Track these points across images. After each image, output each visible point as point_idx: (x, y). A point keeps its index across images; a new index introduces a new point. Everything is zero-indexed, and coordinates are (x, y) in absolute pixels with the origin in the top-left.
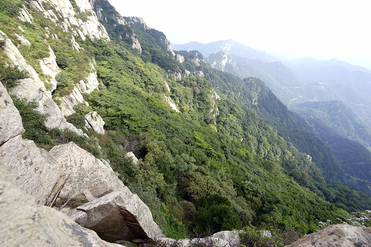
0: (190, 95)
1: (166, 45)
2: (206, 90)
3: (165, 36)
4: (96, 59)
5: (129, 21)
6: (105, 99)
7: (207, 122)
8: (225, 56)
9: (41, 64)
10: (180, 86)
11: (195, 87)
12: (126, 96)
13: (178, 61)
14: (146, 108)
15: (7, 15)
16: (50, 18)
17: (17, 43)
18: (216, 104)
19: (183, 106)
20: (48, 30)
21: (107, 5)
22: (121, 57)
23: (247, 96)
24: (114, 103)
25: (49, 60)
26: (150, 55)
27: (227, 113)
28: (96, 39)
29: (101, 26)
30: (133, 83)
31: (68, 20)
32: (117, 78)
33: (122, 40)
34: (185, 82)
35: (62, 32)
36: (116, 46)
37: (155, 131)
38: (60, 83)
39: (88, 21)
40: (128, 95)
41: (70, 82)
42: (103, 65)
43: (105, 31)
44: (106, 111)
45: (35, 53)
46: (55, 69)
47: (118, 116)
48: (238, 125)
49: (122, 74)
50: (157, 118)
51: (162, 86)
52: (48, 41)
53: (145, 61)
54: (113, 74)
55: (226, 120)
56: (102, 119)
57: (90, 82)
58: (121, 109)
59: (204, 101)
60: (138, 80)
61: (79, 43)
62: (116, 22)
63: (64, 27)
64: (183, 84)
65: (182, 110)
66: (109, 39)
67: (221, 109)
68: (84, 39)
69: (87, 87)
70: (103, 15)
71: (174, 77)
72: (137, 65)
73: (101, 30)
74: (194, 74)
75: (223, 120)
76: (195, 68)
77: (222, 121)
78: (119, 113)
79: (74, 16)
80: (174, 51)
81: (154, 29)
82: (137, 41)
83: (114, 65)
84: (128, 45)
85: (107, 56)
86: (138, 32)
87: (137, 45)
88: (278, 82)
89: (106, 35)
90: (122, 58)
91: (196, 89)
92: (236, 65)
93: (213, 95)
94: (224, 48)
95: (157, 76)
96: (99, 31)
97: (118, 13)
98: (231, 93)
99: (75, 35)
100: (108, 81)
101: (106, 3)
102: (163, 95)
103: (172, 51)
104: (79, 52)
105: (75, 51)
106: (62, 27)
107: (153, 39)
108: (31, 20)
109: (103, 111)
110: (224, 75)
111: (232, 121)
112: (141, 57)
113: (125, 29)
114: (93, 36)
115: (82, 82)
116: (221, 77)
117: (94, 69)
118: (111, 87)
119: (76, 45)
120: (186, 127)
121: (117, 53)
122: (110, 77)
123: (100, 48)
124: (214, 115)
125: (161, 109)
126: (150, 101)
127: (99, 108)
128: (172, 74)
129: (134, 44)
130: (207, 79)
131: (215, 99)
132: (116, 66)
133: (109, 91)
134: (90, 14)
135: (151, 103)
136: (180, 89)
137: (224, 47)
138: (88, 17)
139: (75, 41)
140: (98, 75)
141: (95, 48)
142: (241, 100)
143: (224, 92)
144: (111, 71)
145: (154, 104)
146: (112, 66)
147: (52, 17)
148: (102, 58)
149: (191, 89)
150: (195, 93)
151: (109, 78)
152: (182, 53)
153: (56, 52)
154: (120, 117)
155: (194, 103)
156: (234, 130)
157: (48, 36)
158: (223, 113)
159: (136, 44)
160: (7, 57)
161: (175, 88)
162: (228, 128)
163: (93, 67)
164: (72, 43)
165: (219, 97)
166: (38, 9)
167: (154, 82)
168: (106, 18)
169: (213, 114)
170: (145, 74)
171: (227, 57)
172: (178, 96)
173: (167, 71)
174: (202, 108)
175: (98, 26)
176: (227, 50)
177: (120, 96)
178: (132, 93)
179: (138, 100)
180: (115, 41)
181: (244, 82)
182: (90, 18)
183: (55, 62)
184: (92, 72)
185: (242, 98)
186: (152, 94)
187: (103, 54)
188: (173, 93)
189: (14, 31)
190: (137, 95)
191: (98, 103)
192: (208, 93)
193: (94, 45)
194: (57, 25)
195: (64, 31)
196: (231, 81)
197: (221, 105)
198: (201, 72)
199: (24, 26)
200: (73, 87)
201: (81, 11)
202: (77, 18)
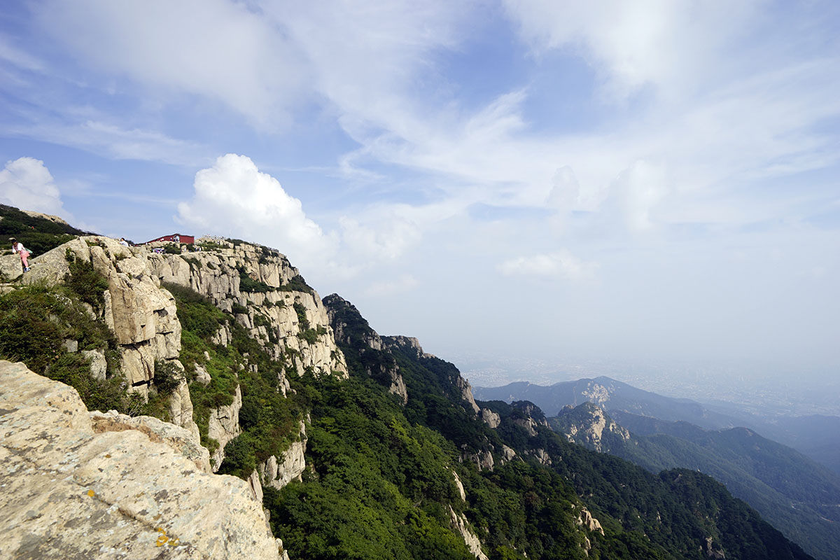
0: (517, 512)
1: (460, 388)
2: (559, 501)
3: (457, 370)
4: (313, 414)
5: (389, 344)
6: (310, 506)
8: (597, 413)
9: (212, 417)
10: (490, 487)
11: (531, 492)
12: (359, 503)
13: (485, 425)
14: (402, 544)
16: (258, 338)
17: (191, 375)
18: (592, 545)
19: (501, 545)
20: (247, 357)
21: (355, 318)
22: (363, 411)
23: (686, 528)
24: (327, 521)
25: (228, 411)
26: (425, 410)
28: (322, 374)
29: (337, 352)
30: (380, 471)
31: (285, 342)
32: (347, 458)
33: (371, 377)
34: (502, 477)
35: (268, 361)
36: (358, 389)
38: (229, 460)
39: (318, 344)
40: (363, 501)
41: (250, 457)
42: (323, 426)
43: (343, 360)
44: (303, 541)
45: (210, 396)
46: (231, 429)
47: (332, 558)
49: (359, 447)
51: (446, 485)
52: (240, 375)
53: (412, 421)
54: (340, 448)
57: (289, 463)
58: (340, 539)
59: (557, 534)
60: (392, 464)
61: (291, 381)
62: (368, 344)
63: (274, 352)
64: (497, 481)
65: (495, 558)
66: (346, 375)
68: (301, 372)
69: (278, 473)
70: (345, 333)
71: (476, 463)
72: (393, 429)
73: (336, 359)
74: (524, 457)
76: (525, 441)
78: (333, 550)
79: (296, 334)
80: (477, 402)
81: (436, 358)
82: (400, 381)
83: (346, 427)
84: (381, 387)
85: (337, 407)
86: (404, 363)
87: (399, 388)
88: (768, 487)
89: (343, 367)
90: (365, 413)
91: (531, 496)
92: (631, 437)
93: (580, 518)
94: (592, 397)
95: (435, 458)
96: (332, 359)
97: (372, 330)
98: (633, 514)
99: (288, 366)
101: (354, 315)
102: (448, 510)
103: (472, 401)
104: (285, 397)
105: (280, 396)
106: (271, 353)
107: (434, 376)
108: (228, 341)
109: (299, 538)
110: (603, 462)
112: (405, 413)
113: (380, 358)
114: (320, 368)
115: (273, 459)
116: (595, 465)
117: (304, 433)
118: (329, 477)
119: (284, 384)
121: (357, 401)
122: (331, 453)
123: (327, 392)
125: (441, 551)
126: (415, 522)
127: (290, 532)
128: (472, 454)
129: (393, 385)
130: (560, 472)
131: (589, 529)
132: (350, 430)
133: (322, 488)
134: (323, 332)
135: (415, 528)
136: (490, 495)
137: (591, 393)
138: (319, 336)
139: (284, 376)
140: (309, 446)
141: (316, 391)
142: (669, 537)
143: (612, 511)
144: (338, 441)
145: (424, 533)
146: (342, 428)
147: (262, 337)
148: (326, 411)
149: (518, 496)
150: (529, 507)
151: (328, 456)
152: (495, 406)
153: (245, 395)
155: (530, 537)
157: (242, 367)
159: (397, 385)
161: (479, 492)
163: (303, 430)
164: (279, 380)
165: (598, 525)
166: (245, 325)
167: (427, 473)
168: (349, 338)
170: (410, 450)
171: (602, 416)
172: (485, 514)
173: (459, 448)
174: (552, 555)
175: (333, 352)
176: (600, 400)
177: (344, 501)
178: (373, 495)
179: (386, 517)
180: (357, 378)
181: (662, 484)
182: (323, 338)
183: (237, 415)
184: (298, 441)
185: (669, 531)
186: (422, 503)
187: (329, 404)
188: (472, 506)
189: (196, 359)
190: (385, 503)
191: (292, 516)
192: (565, 509)
193: (316, 385)
194: (264, 349)
195: (272, 359)
196: (625, 479)
197: (610, 551)
198: (542, 452)
199: (214, 351)
200: (253, 470)
201: (310, 328)
202: (300, 339)
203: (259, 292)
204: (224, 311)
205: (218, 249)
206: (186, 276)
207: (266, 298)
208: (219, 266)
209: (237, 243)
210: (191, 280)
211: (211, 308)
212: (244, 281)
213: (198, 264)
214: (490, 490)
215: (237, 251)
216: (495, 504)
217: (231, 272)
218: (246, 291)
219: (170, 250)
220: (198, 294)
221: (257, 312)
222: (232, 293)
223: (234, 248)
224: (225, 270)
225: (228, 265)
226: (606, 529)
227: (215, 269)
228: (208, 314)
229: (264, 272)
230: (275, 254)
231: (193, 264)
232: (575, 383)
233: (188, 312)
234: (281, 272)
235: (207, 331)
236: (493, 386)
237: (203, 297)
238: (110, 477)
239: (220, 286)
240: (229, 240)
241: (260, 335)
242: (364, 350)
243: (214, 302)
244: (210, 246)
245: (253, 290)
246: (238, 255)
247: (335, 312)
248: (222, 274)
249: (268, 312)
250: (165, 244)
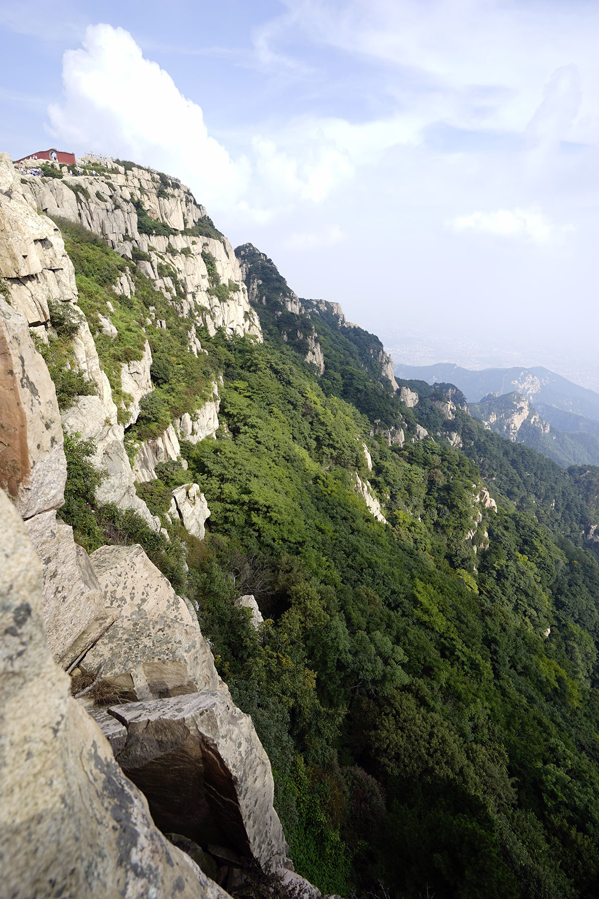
0: (419, 485)
1: (381, 363)
2: (462, 481)
3: (381, 344)
4: (226, 375)
5: (308, 308)
6: (223, 460)
7: (453, 561)
8: (522, 404)
9: (123, 371)
10: (397, 461)
11: (436, 469)
13: (401, 403)
14: (308, 499)
15: (97, 282)
16: (164, 291)
17: (96, 328)
18: (483, 519)
19: (399, 509)
20: (153, 311)
21: (271, 275)
22: (277, 377)
23: (576, 515)
24: (240, 474)
25: (139, 367)
26: (341, 382)
27: (512, 550)
28: (235, 335)
29: (251, 313)
30: (291, 436)
31: (194, 297)
32: (259, 421)
33: (287, 343)
34: (411, 453)
35: (176, 317)
36: (272, 354)
37: (318, 559)
38: (145, 413)
39: (230, 302)
40: (274, 461)
41: (164, 413)
42: (236, 389)
43: (257, 322)
44: (219, 488)
45: (118, 350)
46: (144, 385)
47: (243, 504)
48: (539, 588)
49: (271, 412)
50: (329, 526)
51: (354, 455)
52: (148, 330)
53: (327, 391)
54: (253, 411)
55: (507, 566)
56: (206, 503)
57: (203, 421)
58: (252, 490)
59: (452, 507)
60: (304, 431)
61: (202, 340)
62: (283, 308)
63: (182, 308)
64: (405, 456)
65: (393, 520)
66: (260, 339)
67: (497, 535)
68: (212, 333)
69: (193, 430)
70: (260, 292)
71: (387, 438)
72: (307, 398)
73: (250, 321)
74: (436, 438)
75: (498, 565)
76: (440, 424)
77: (495, 567)
78: (246, 498)
79: (205, 290)
80: (397, 379)
81: (359, 328)
82: (318, 350)
83: (259, 392)
84: (297, 354)
85: (250, 372)
86: (323, 330)
87: (316, 357)
89: (257, 330)
90: (279, 380)
91: (436, 473)
92: (551, 431)
93: (478, 497)
94: (521, 387)
95: (347, 430)
96: (246, 321)
97: (290, 291)
98: (529, 499)
99: (199, 325)
100: (238, 424)
101: (271, 271)
102: (354, 475)
103: (391, 378)
104: (197, 356)
105: (191, 355)
106: (179, 309)
107: (354, 348)
108: (131, 292)
109: (214, 486)
110: (514, 451)
111: (523, 573)
112: (320, 384)
113: (298, 323)
114: (232, 329)
115: (187, 416)
116: (506, 453)
117: (217, 394)
118: (241, 436)
119: (195, 343)
120: (396, 564)
121: (271, 367)
122: (244, 415)
123: (240, 355)
124: (475, 548)
125: (344, 508)
126: (321, 483)
127: (207, 479)
128: (385, 429)
129: (310, 353)
130: (469, 455)
131: (483, 506)
132: (263, 395)
133: (235, 446)
134: (236, 289)
135: (322, 487)
136: (396, 468)
137: (521, 383)
138: (231, 294)
139: (195, 335)
140: (222, 407)
141: (229, 353)
142: (557, 520)
143: (510, 494)
144: (250, 405)
145: (330, 492)
146: (254, 393)
147: (168, 290)
148: (239, 374)
149: (423, 471)
150: (431, 482)
151: (241, 418)
152: (415, 385)
153: (155, 352)
154: (246, 508)
155: (427, 507)
156: (525, 601)
157: (149, 322)
158: (500, 547)
159: (314, 354)
160: (73, 353)
161: (386, 464)
162: (510, 591)
163: (216, 391)
164: (190, 338)
165: (494, 504)
166: (148, 275)
167: (337, 442)
168: (264, 298)
169: (473, 544)
170: (323, 420)
171: (526, 408)
172: (389, 484)
173: (372, 422)
174: (444, 522)
175: (246, 313)
176: (530, 392)
177: (257, 460)
178: (283, 457)
179: (295, 476)
180: (272, 343)
181: (568, 477)
182: (235, 296)
183: (148, 371)
184: (211, 400)
185: (559, 516)
186: (330, 468)
187: (242, 368)
188: (377, 475)
189: (99, 309)
190: (295, 464)
191: (208, 467)
192: (465, 488)
193: (229, 347)
194: (171, 304)
195: (180, 316)
196: (532, 469)
197: (498, 525)
198: (454, 435)
199: (117, 302)
200: (168, 424)
201: (221, 283)
202: (210, 295)
203: (160, 235)
204: (123, 256)
205: (106, 174)
206: (74, 208)
207: (169, 243)
208: (111, 197)
209: (128, 166)
210: (80, 215)
211: (108, 250)
212: (143, 219)
213: (85, 192)
214: (397, 464)
215: (130, 178)
216: (399, 475)
217: (125, 206)
218: (146, 233)
219: (49, 172)
220: (89, 234)
221: (160, 260)
222: (130, 233)
223: (126, 174)
224: (118, 204)
225: (121, 197)
226: (500, 508)
227: (106, 201)
228: (105, 258)
229: (165, 209)
230: (176, 186)
231: (79, 193)
232: (507, 371)
233: (83, 254)
234: (185, 210)
235: (107, 280)
236: (416, 365)
237: (96, 236)
239: (114, 225)
240: (117, 162)
241: (166, 288)
242: (280, 313)
243: (110, 244)
245: (154, 232)
246: (132, 184)
247: (249, 266)
248: (115, 209)
249: (173, 260)
250: (41, 163)
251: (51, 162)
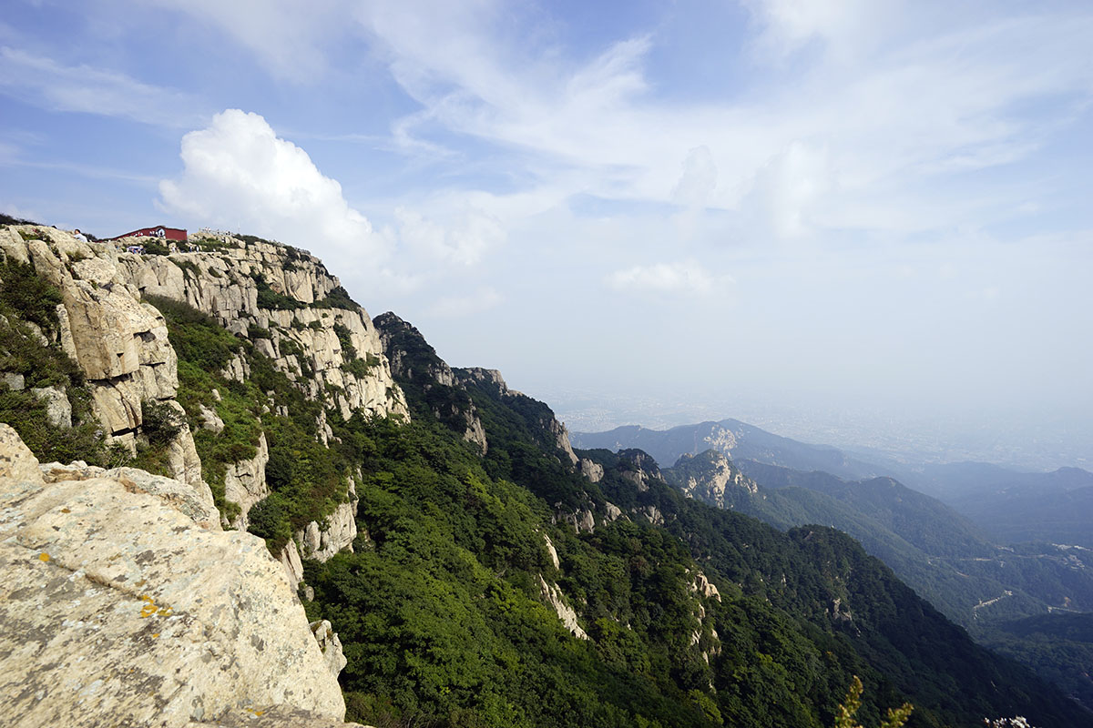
0: (621, 580)
1: (554, 434)
2: (671, 566)
3: (551, 411)
4: (366, 468)
5: (463, 378)
6: (364, 580)
7: (683, 679)
8: (721, 463)
9: (228, 474)
10: (589, 552)
11: (638, 556)
12: (427, 576)
13: (584, 478)
14: (481, 621)
15: (201, 367)
16: (286, 371)
17: (196, 421)
18: (706, 613)
19: (601, 617)
20: (272, 396)
21: (417, 344)
22: (429, 463)
23: (813, 590)
24: (387, 598)
25: (251, 467)
26: (510, 461)
27: (751, 651)
28: (375, 417)
29: (394, 388)
30: (453, 537)
31: (324, 376)
32: (410, 521)
33: (440, 421)
34: (604, 540)
35: (302, 401)
36: (423, 436)
37: (502, 709)
38: (256, 528)
39: (368, 378)
40: (432, 573)
41: (284, 524)
42: (378, 483)
43: (402, 399)
44: (357, 623)
45: (224, 448)
46: (256, 489)
47: (394, 639)
48: (796, 698)
49: (425, 508)
50: (511, 657)
51: (535, 551)
52: (265, 420)
53: (493, 475)
54: (401, 509)
55: (750, 675)
56: (341, 647)
57: (335, 529)
58: (404, 618)
59: (666, 603)
60: (468, 527)
61: (334, 426)
62: (434, 380)
63: (309, 390)
64: (598, 545)
65: (594, 631)
66: (407, 419)
67: (728, 632)
68: (347, 415)
69: (322, 543)
70: (404, 364)
71: (573, 524)
72: (469, 486)
73: (394, 398)
74: (631, 515)
75: (739, 674)
76: (634, 497)
77: (736, 679)
78: (396, 631)
79: (338, 366)
80: (575, 451)
81: (523, 395)
82: (478, 425)
83: (409, 484)
84: (453, 433)
85: (395, 460)
86: (482, 402)
87: (476, 434)
88: (906, 542)
89: (402, 408)
90: (432, 466)
91: (638, 561)
92: (759, 490)
93: (694, 584)
94: (716, 443)
95: (522, 520)
96: (388, 398)
97: (439, 361)
98: (755, 578)
99: (330, 407)
100: (382, 529)
101: (417, 340)
102: (538, 580)
103: (568, 450)
104: (327, 447)
105: (319, 445)
106: (305, 391)
107: (521, 419)
108: (245, 375)
109: (352, 619)
110: (724, 520)
111: (771, 681)
112: (484, 466)
113: (452, 396)
114: (372, 409)
115: (314, 526)
116: (716, 524)
117: (354, 492)
118: (388, 545)
119: (325, 430)
120: (608, 697)
121: (422, 452)
122: (390, 516)
123: (382, 440)
124: (705, 656)
125: (529, 627)
126: (497, 595)
127: (341, 611)
128: (569, 513)
129: (468, 430)
130: (674, 532)
131: (704, 596)
132: (414, 487)
133: (379, 559)
134: (375, 363)
135: (498, 601)
136: (589, 561)
137: (715, 439)
138: (370, 369)
139: (325, 421)
140: (361, 508)
141: (368, 439)
142: (793, 600)
143: (731, 575)
144: (398, 502)
145: (508, 607)
146: (402, 485)
147: (292, 369)
148: (381, 464)
149: (623, 561)
150: (635, 574)
151: (387, 520)
152: (598, 455)
153: (273, 446)
154: (396, 645)
155: (635, 608)
156: (784, 722)
157: (266, 409)
158: (735, 649)
159: (473, 430)
161: (576, 558)
162: (762, 710)
163: (352, 489)
164: (318, 426)
165: (715, 591)
166: (268, 354)
167: (512, 537)
168: (410, 370)
169: (702, 651)
170: (490, 511)
171: (726, 467)
172: (582, 584)
173: (552, 506)
174: (661, 626)
175: (388, 389)
176: (726, 448)
177: (409, 574)
178: (444, 566)
179: (461, 591)
180: (421, 422)
181: (791, 543)
182: (375, 371)
183: (262, 471)
184: (346, 502)
185: (794, 594)
186: (505, 573)
187: (385, 455)
188: (567, 574)
189: (201, 399)
190: (460, 574)
191: (342, 593)
192: (677, 575)
193: (368, 431)
194: (295, 386)
195: (307, 399)
196: (749, 539)
197: (726, 619)
198: (653, 510)
199: (226, 389)
200: (288, 539)
201: (358, 357)
202: (344, 372)
203: (284, 309)
204: (236, 335)
205: (223, 249)
206: (179, 285)
207: (295, 317)
208: (227, 272)
209: (250, 240)
210: (186, 292)
211: (218, 330)
212: (263, 294)
213: (196, 269)
214: (589, 555)
215: (251, 252)
216: (595, 571)
217: (243, 281)
218: (266, 307)
219: (152, 249)
220: (197, 313)
221: (283, 337)
222: (247, 310)
223: (246, 248)
224: (235, 279)
225: (239, 272)
226: (724, 594)
227: (220, 277)
228: (214, 339)
229: (291, 282)
230: (306, 258)
231: (187, 270)
232: (695, 427)
233: (185, 336)
234: (315, 281)
235: (215, 362)
237: (205, 315)
238: (70, 537)
239: (228, 301)
240: (238, 237)
241: (289, 367)
242: (430, 386)
243: (221, 323)
244: (211, 245)
245: (277, 306)
246: (253, 258)
247: (391, 336)
248: (231, 284)
249: (298, 336)
250: (144, 240)
251: (156, 239)
